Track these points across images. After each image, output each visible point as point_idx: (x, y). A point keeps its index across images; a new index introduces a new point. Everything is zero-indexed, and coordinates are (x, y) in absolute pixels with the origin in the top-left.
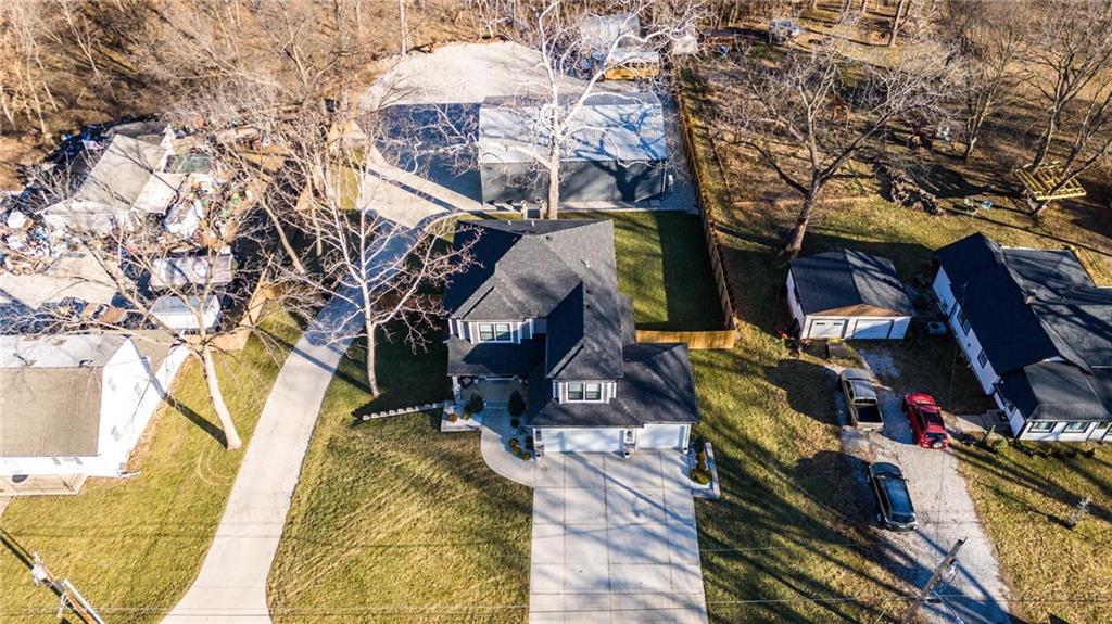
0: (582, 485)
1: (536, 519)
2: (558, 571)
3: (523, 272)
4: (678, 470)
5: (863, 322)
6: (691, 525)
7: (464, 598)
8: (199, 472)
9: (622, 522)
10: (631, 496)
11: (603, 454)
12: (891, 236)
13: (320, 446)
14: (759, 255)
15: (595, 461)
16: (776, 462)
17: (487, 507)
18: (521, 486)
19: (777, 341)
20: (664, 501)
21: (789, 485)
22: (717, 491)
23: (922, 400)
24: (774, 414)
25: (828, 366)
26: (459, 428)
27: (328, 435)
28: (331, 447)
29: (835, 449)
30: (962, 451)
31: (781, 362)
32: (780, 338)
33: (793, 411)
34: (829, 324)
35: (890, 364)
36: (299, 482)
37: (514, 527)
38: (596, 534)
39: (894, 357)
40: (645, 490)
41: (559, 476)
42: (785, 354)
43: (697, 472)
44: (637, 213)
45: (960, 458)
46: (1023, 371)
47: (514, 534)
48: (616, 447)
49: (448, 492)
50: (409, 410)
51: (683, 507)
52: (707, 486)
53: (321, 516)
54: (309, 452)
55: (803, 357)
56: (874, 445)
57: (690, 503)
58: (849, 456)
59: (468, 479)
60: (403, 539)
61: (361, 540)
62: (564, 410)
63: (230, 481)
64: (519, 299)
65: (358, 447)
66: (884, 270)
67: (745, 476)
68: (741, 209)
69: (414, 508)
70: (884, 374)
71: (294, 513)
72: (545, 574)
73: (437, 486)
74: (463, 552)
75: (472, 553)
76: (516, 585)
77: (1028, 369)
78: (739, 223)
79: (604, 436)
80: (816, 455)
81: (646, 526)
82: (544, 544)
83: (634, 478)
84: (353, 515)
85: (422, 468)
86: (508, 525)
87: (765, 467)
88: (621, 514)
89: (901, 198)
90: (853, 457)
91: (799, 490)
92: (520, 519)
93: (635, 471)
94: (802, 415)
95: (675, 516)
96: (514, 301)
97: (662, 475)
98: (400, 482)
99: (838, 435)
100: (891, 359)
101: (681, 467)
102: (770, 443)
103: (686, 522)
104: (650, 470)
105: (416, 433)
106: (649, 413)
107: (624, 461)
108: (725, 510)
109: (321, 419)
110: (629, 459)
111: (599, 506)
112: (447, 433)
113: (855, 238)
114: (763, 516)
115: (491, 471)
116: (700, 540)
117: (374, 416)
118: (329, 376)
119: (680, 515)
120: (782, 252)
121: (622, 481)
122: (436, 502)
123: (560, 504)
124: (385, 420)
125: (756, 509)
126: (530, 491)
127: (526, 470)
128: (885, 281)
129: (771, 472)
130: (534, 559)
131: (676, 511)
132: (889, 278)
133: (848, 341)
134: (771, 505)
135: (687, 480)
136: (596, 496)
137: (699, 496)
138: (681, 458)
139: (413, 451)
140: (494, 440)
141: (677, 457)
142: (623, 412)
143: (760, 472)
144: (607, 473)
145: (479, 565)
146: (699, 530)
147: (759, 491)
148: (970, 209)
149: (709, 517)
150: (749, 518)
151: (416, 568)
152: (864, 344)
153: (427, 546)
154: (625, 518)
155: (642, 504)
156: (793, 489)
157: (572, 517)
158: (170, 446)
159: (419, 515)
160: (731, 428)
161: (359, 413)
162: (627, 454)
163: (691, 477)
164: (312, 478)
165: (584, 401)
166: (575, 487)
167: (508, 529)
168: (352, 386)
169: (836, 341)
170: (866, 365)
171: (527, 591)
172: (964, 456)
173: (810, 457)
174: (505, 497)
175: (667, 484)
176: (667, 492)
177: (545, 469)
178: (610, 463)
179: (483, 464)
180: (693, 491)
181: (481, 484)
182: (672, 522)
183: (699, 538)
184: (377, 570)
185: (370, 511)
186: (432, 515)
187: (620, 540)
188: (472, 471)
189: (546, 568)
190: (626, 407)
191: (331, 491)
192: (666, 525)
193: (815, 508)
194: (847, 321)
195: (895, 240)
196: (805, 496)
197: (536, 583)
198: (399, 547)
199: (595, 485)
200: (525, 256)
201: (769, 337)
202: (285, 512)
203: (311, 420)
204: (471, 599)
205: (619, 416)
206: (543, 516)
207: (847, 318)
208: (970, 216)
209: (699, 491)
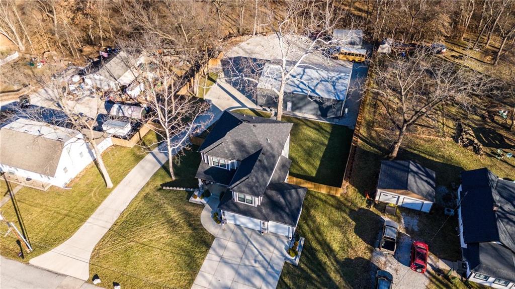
0: (237, 242)
1: (211, 251)
2: (210, 277)
3: (238, 138)
4: (283, 247)
5: (407, 199)
6: (278, 274)
7: (166, 277)
8: (92, 194)
9: (247, 263)
10: (257, 252)
11: (253, 230)
12: (448, 160)
13: (142, 195)
15: (247, 232)
16: (335, 257)
17: (192, 240)
18: (211, 234)
19: (363, 198)
20: (271, 259)
21: (336, 269)
22: (297, 262)
23: (421, 245)
24: (344, 233)
25: (383, 217)
26: (197, 202)
27: (147, 191)
28: (146, 197)
29: (366, 258)
30: (434, 277)
31: (360, 209)
33: (354, 234)
34: (390, 197)
35: (416, 224)
36: (127, 208)
37: (200, 252)
38: (233, 265)
40: (265, 251)
41: (229, 234)
42: (364, 206)
43: (292, 250)
44: (324, 123)
45: (431, 280)
46: (479, 244)
47: (198, 255)
48: (258, 228)
49: (180, 229)
50: (182, 189)
51: (278, 264)
52: (294, 258)
53: (127, 225)
54: (137, 196)
55: (372, 209)
56: (387, 261)
57: (282, 264)
58: (372, 263)
59: (190, 225)
60: (153, 244)
61: (137, 239)
62: (236, 205)
63: (102, 201)
64: (232, 150)
65: (155, 200)
66: (428, 175)
67: (316, 258)
68: (376, 131)
69: (163, 232)
70: (410, 228)
71: (119, 221)
72: (204, 277)
73: (176, 225)
74: (174, 257)
75: (178, 258)
76: (189, 278)
77: (482, 244)
78: (372, 138)
79: (253, 222)
80: (356, 258)
81: (257, 269)
82: (210, 263)
83: (262, 245)
84: (139, 227)
85: (174, 215)
86: (198, 250)
87: (328, 257)
88: (248, 260)
89: (463, 142)
90: (374, 265)
91: (339, 273)
92: (204, 249)
93: (264, 242)
94: (358, 237)
95: (272, 268)
96: (229, 150)
97: (275, 247)
98: (163, 219)
99: (372, 251)
100: (417, 221)
101: (286, 246)
102: (335, 246)
103: (277, 272)
104: (271, 243)
105: (179, 200)
106: (274, 217)
107: (260, 236)
108: (298, 272)
109: (148, 184)
110: (263, 236)
111: (240, 253)
112: (191, 203)
113: (427, 157)
114: (316, 280)
115: (201, 225)
116: (279, 282)
117: (168, 188)
118: (159, 166)
119: (275, 268)
120: (386, 156)
121: (255, 245)
122: (173, 231)
123: (224, 248)
124: (171, 190)
125: (314, 276)
126: (213, 238)
127: (216, 228)
128: (426, 181)
129: (330, 260)
130: (202, 269)
131: (274, 265)
132: (429, 180)
133: (399, 207)
134: (322, 276)
135: (285, 253)
136: (241, 248)
137: (288, 261)
138: (287, 242)
139: (174, 207)
140: (209, 211)
141: (285, 240)
142: (261, 212)
143: (323, 258)
144: (250, 239)
145: (178, 265)
146: (281, 277)
147: (320, 268)
148: (499, 155)
149: (289, 273)
150: (308, 279)
151: (153, 258)
152: (406, 210)
153: (161, 249)
154: (249, 262)
155: (260, 258)
156: (337, 271)
157: (226, 255)
158: (87, 180)
159: (163, 235)
160: (320, 234)
161: (162, 185)
162: (263, 233)
163: (287, 251)
164: (132, 208)
165: (245, 203)
166: (233, 242)
167: (197, 252)
168: (166, 173)
169: (392, 205)
170: (403, 221)
171: (193, 282)
173: (353, 258)
174: (202, 237)
175: (276, 252)
176: (274, 255)
177: (224, 230)
178: (254, 235)
179: (199, 220)
180: (286, 258)
181: (194, 229)
182: (270, 270)
183: (279, 281)
184: (137, 254)
185: (146, 228)
186: (169, 237)
187: (243, 271)
188: (193, 222)
189: (206, 274)
190: (264, 211)
191: (136, 215)
192: (267, 271)
193: (343, 284)
194: (399, 197)
195: (449, 163)
196: (341, 276)
197: (199, 279)
198: (150, 247)
199: (243, 244)
200: (241, 132)
201: (360, 195)
202: (115, 219)
203: (144, 183)
204: (168, 278)
205: (259, 214)
206: (214, 250)
207: (399, 195)
208: (498, 159)
209: (289, 259)
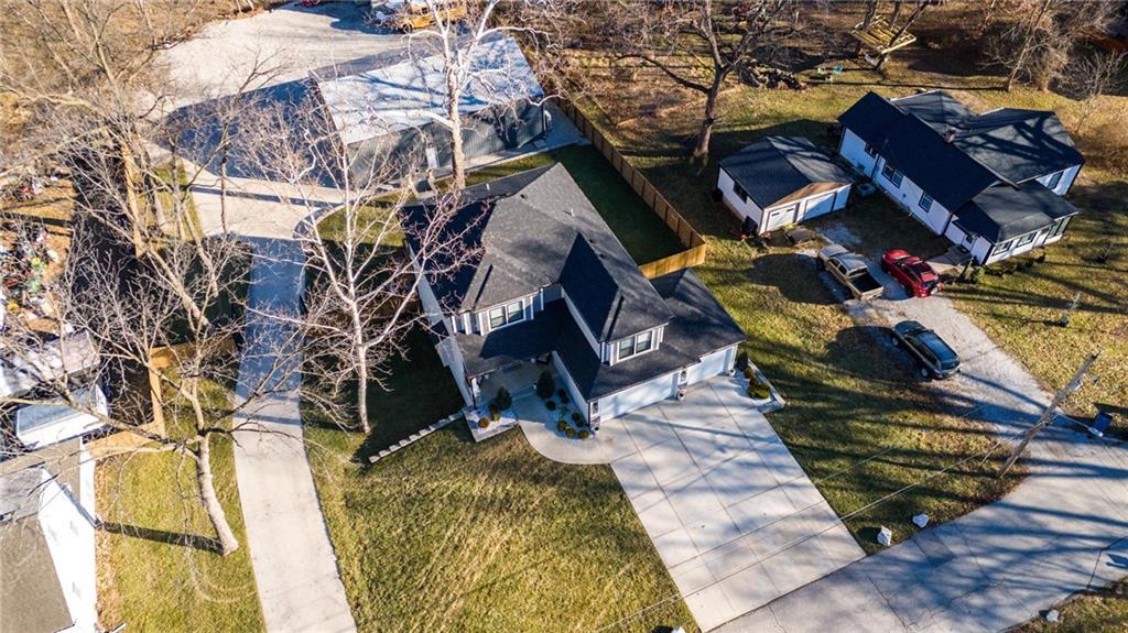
0: (658, 442)
1: (630, 494)
2: (681, 535)
4: (735, 394)
5: (810, 201)
6: (776, 441)
7: (606, 602)
8: (203, 596)
9: (713, 463)
10: (707, 435)
11: (656, 404)
13: (337, 509)
14: (671, 167)
15: (653, 415)
16: (808, 354)
17: (574, 501)
18: (595, 466)
20: (739, 427)
21: (832, 372)
22: (781, 401)
23: (899, 256)
24: (778, 311)
25: (798, 252)
26: (494, 431)
27: (339, 493)
28: (351, 504)
29: (851, 325)
30: (949, 290)
31: (755, 261)
32: (740, 239)
33: (794, 304)
34: (783, 212)
35: (848, 234)
36: (339, 558)
37: (614, 509)
38: (695, 485)
39: (849, 227)
40: (717, 425)
41: (630, 443)
42: (754, 254)
43: (754, 390)
45: (951, 298)
46: (973, 203)
47: (617, 517)
48: (668, 392)
49: (523, 501)
50: (424, 433)
51: (759, 427)
52: (769, 400)
53: (390, 583)
54: (327, 520)
55: (772, 250)
56: (890, 312)
57: (763, 420)
58: (865, 327)
59: (536, 480)
60: (504, 569)
61: (456, 590)
62: (618, 370)
63: (251, 588)
64: (524, 270)
65: (387, 493)
66: (808, 149)
67: (791, 377)
68: (628, 128)
69: (496, 532)
70: (849, 244)
71: (355, 593)
72: (672, 543)
73: (507, 499)
74: (576, 556)
75: (586, 553)
76: (649, 566)
77: (976, 199)
78: (632, 142)
79: (657, 386)
80: (837, 336)
81: (737, 458)
82: (653, 515)
83: (702, 417)
84: (429, 567)
85: (479, 487)
86: (606, 510)
87: (802, 363)
88: (707, 456)
89: (763, 81)
90: (869, 327)
91: (843, 374)
92: (615, 499)
93: (697, 410)
94: (804, 304)
95: (758, 439)
96: (520, 274)
97: (723, 405)
98: (462, 511)
99: (845, 311)
100: (845, 229)
101: (736, 390)
102: (793, 339)
103: (769, 440)
104: (709, 404)
105: (447, 454)
106: (701, 344)
107: (680, 405)
108: (794, 416)
109: (319, 480)
110: (685, 401)
111: (684, 457)
112: (484, 441)
114: (829, 409)
115: (556, 464)
116: (794, 453)
117: (383, 454)
118: (297, 430)
119: (763, 436)
121: (692, 425)
122: (517, 516)
123: (647, 469)
124: (399, 454)
125: (819, 405)
126: (607, 468)
127: (590, 448)
128: (813, 157)
129: (810, 365)
130: (651, 534)
131: (756, 434)
132: (815, 154)
134: (830, 396)
135: (749, 401)
136: (676, 449)
137: (767, 411)
138: (731, 381)
139: (456, 474)
140: (540, 431)
141: (725, 382)
142: (675, 353)
143: (800, 369)
144: (671, 422)
145: (601, 563)
146: (785, 443)
147: (810, 388)
148: (823, 77)
149: (787, 427)
150: (819, 415)
151: (536, 594)
152: (816, 221)
153: (535, 566)
154: (714, 459)
155: (721, 439)
156: (838, 374)
157: (665, 477)
159: (506, 538)
160: (757, 339)
161: (362, 454)
162: (682, 395)
163: (751, 396)
164: (351, 547)
165: (635, 355)
166: (648, 448)
167: (609, 514)
168: (331, 431)
169: (791, 227)
170: (828, 240)
171: (664, 568)
172: (952, 294)
173: (834, 340)
174: (586, 483)
175: (733, 411)
176: (737, 418)
177: (609, 441)
178: (669, 411)
179: (543, 459)
180: (760, 409)
181: (553, 481)
182: (758, 445)
183: (790, 450)
185: (447, 555)
186: (521, 532)
187: (721, 482)
188: (536, 470)
189: (672, 536)
190: (676, 348)
191: (384, 552)
192: (755, 450)
193: (867, 384)
194: (798, 205)
196: (852, 377)
197: (668, 556)
198: (504, 580)
199: (669, 438)
200: (508, 223)
201: (729, 242)
202: (342, 596)
203: (307, 485)
204: (612, 601)
205: (673, 358)
206: (635, 487)
207: (797, 201)
209: (765, 406)
